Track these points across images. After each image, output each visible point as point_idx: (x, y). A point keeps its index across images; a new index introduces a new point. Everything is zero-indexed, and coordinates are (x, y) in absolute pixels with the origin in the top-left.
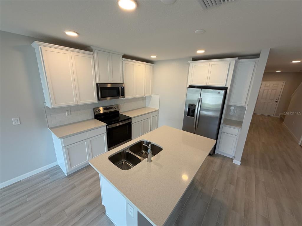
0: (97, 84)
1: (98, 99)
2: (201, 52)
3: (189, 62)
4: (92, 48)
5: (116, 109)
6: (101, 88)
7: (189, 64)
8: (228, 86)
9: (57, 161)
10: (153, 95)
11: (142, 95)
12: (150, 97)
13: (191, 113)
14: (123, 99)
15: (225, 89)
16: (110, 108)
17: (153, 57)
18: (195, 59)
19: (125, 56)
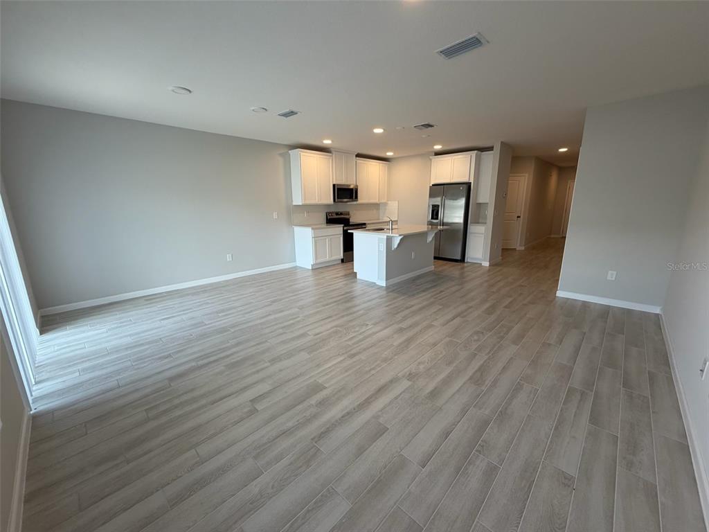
0: (334, 185)
1: (334, 201)
2: (438, 147)
3: (431, 157)
4: (332, 149)
5: (347, 217)
6: (338, 189)
7: (431, 160)
8: (472, 181)
9: (295, 261)
10: (389, 202)
11: (376, 201)
12: (385, 204)
13: (435, 217)
14: (355, 203)
15: (469, 185)
16: (341, 214)
17: (390, 154)
18: (438, 154)
19: (358, 156)
